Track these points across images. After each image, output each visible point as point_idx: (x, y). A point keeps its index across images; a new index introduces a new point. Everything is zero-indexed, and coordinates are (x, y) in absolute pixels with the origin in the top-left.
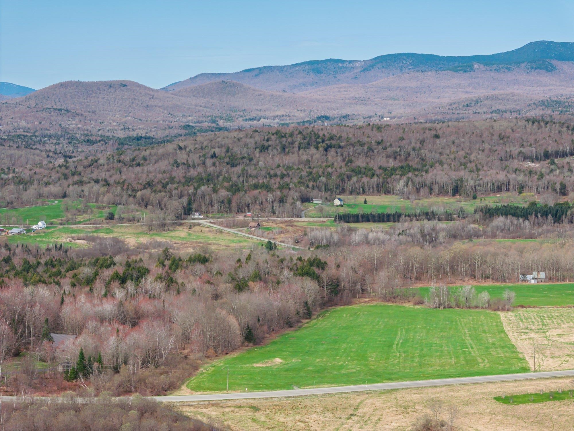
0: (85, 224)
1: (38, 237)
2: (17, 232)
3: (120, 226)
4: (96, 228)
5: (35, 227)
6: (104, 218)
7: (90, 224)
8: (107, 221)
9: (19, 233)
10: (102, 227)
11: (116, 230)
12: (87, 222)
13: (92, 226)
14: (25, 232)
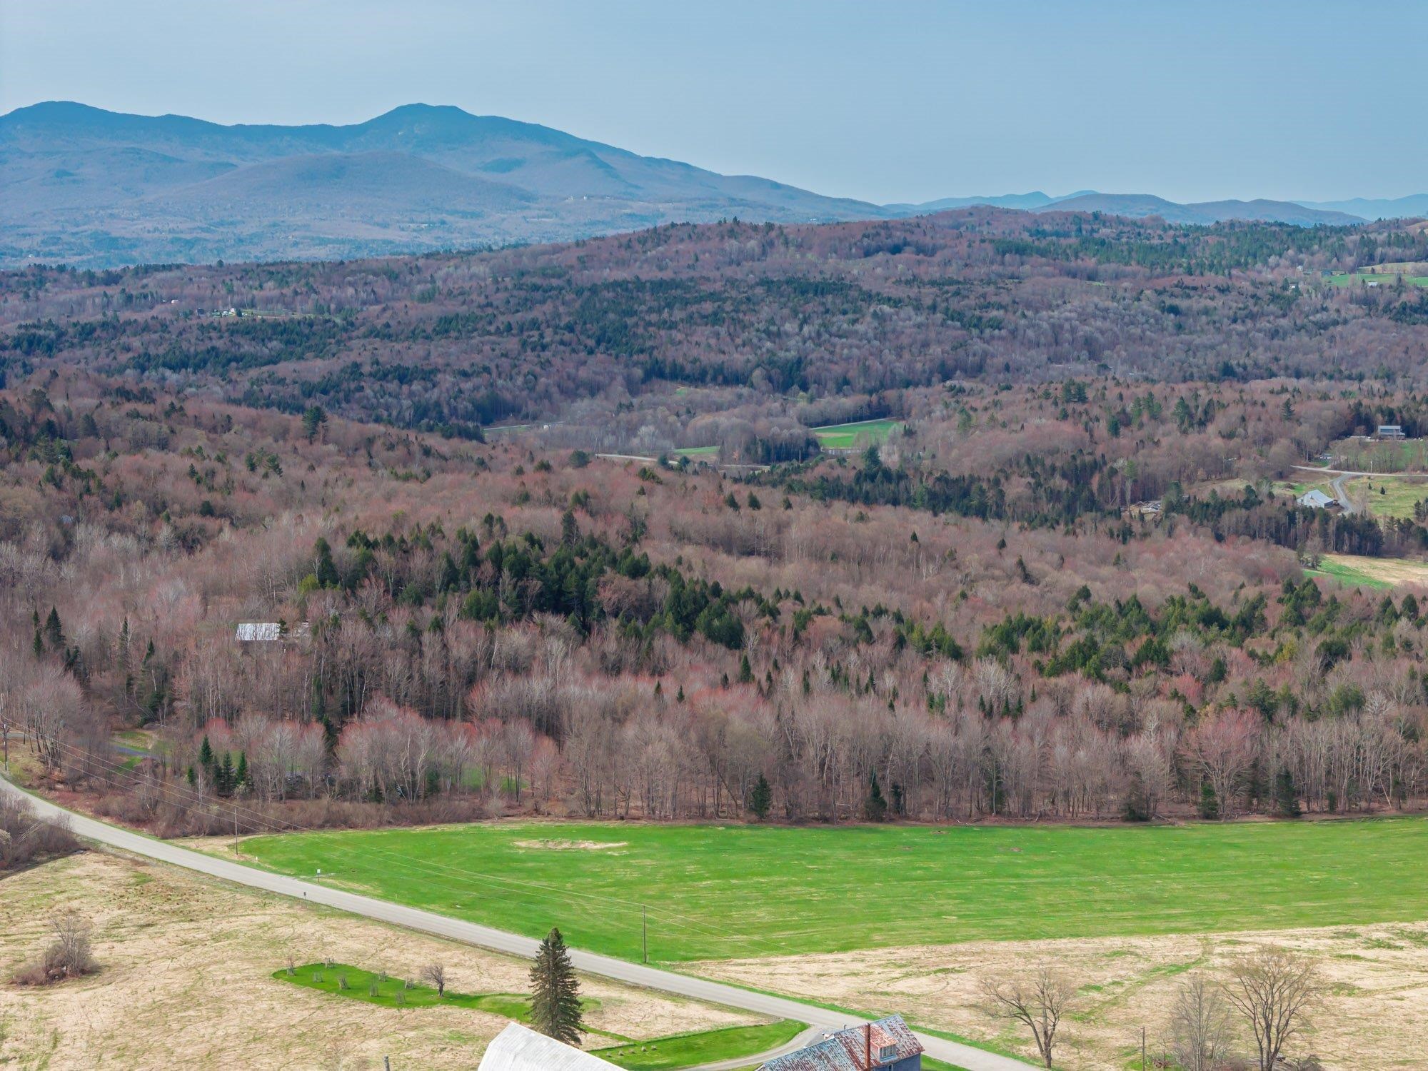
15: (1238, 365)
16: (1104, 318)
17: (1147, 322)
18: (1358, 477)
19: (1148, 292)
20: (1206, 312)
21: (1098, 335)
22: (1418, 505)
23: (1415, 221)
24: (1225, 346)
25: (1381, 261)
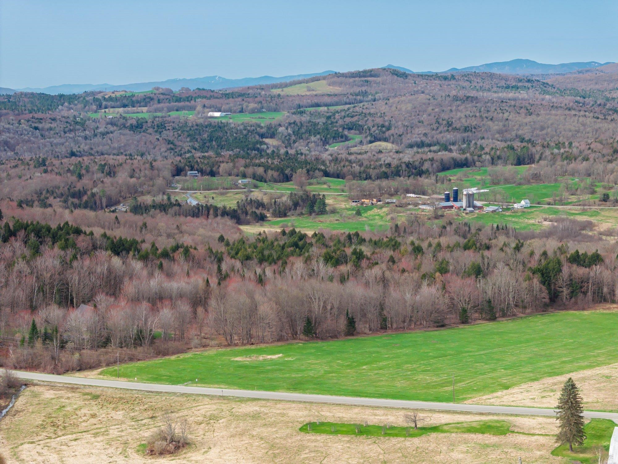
0: (574, 205)
1: (514, 217)
2: (491, 210)
3: (611, 209)
4: (584, 210)
5: (516, 206)
6: (599, 199)
7: (580, 205)
8: (601, 203)
9: (494, 211)
10: (590, 209)
11: (603, 213)
12: (577, 204)
13: (579, 207)
14: (501, 210)
15: (77, 151)
16: (9, 133)
17: (28, 134)
18: (195, 193)
19: (22, 121)
20: (51, 129)
21: (9, 140)
22: (238, 202)
23: (100, 92)
24: (67, 143)
25: (106, 108)
